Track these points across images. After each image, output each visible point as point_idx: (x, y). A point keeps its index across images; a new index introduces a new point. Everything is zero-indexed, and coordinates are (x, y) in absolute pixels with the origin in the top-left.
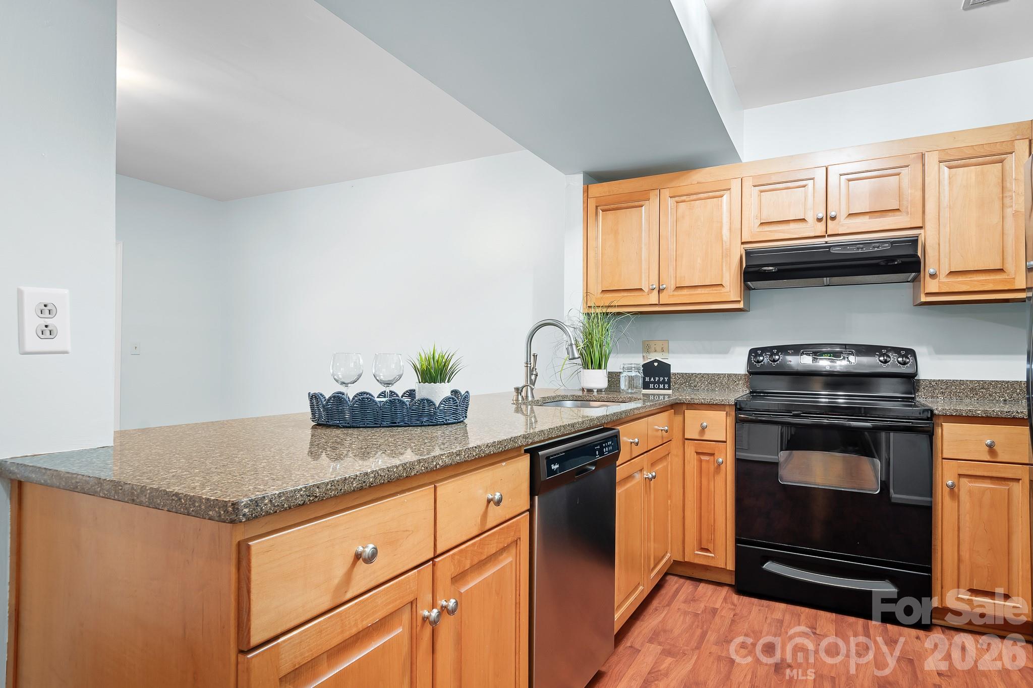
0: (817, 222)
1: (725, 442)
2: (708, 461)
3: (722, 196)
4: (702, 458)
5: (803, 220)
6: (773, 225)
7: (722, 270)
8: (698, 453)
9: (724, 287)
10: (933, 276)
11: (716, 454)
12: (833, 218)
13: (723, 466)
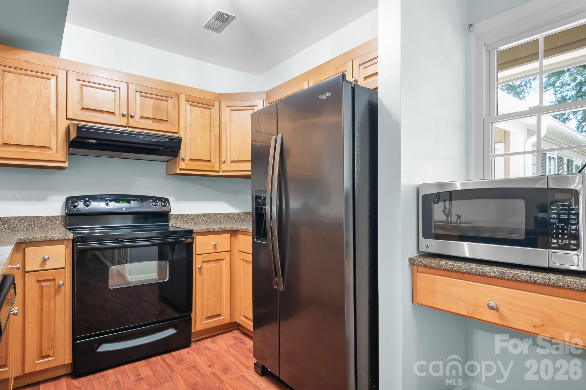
0: (122, 117)
1: (64, 268)
2: (49, 286)
3: (50, 79)
4: (43, 285)
5: (113, 113)
6: (91, 112)
7: (50, 136)
8: (38, 281)
9: (52, 149)
10: (183, 160)
11: (56, 278)
12: (132, 117)
13: (63, 288)
